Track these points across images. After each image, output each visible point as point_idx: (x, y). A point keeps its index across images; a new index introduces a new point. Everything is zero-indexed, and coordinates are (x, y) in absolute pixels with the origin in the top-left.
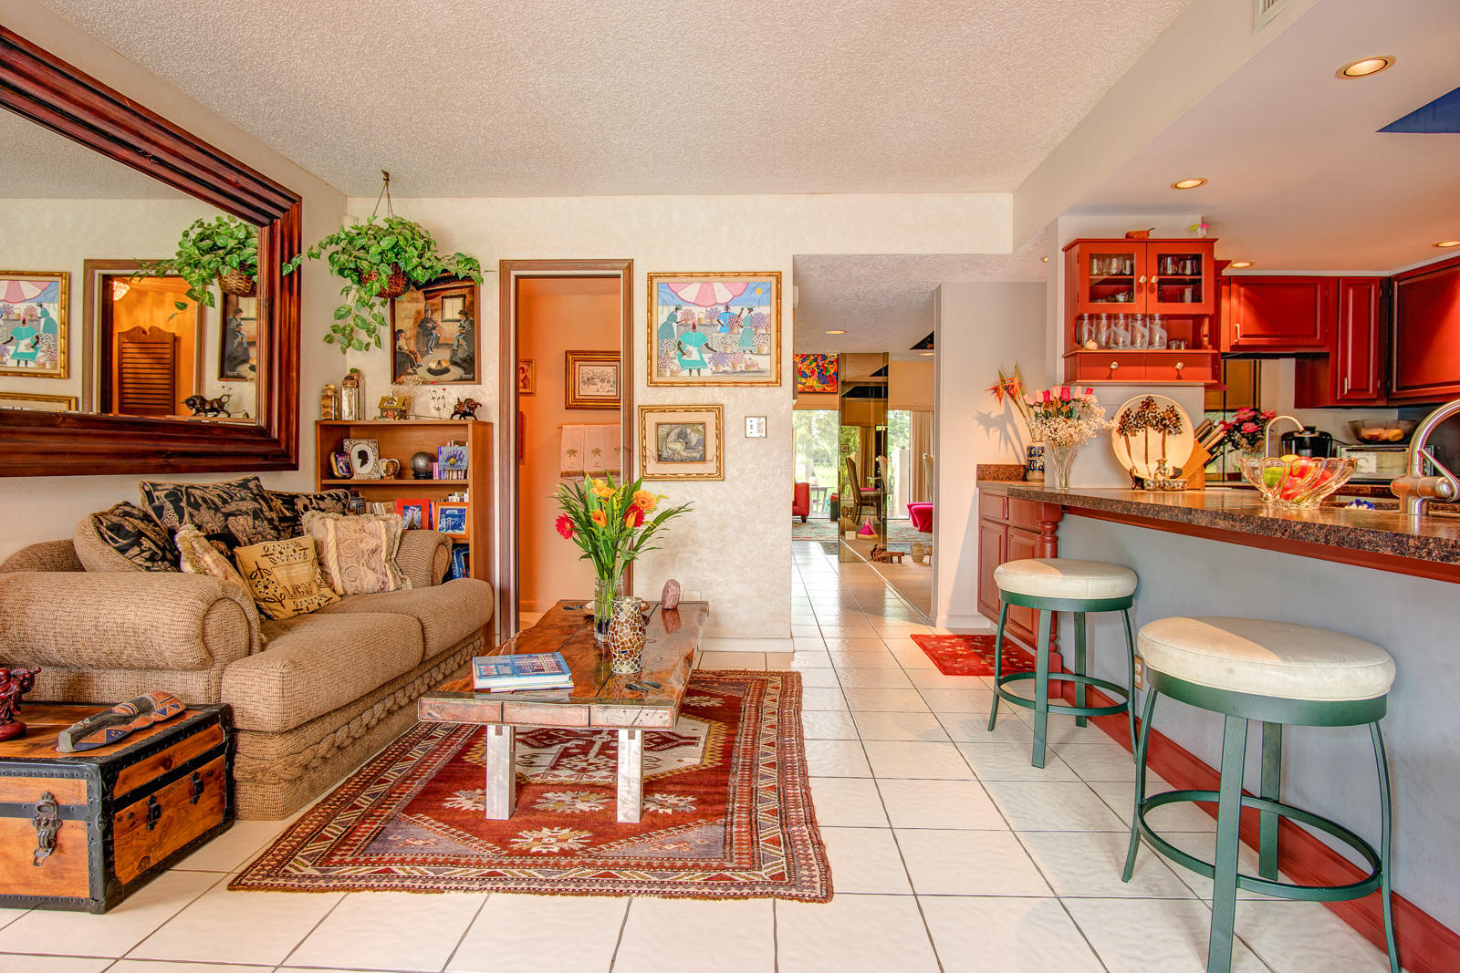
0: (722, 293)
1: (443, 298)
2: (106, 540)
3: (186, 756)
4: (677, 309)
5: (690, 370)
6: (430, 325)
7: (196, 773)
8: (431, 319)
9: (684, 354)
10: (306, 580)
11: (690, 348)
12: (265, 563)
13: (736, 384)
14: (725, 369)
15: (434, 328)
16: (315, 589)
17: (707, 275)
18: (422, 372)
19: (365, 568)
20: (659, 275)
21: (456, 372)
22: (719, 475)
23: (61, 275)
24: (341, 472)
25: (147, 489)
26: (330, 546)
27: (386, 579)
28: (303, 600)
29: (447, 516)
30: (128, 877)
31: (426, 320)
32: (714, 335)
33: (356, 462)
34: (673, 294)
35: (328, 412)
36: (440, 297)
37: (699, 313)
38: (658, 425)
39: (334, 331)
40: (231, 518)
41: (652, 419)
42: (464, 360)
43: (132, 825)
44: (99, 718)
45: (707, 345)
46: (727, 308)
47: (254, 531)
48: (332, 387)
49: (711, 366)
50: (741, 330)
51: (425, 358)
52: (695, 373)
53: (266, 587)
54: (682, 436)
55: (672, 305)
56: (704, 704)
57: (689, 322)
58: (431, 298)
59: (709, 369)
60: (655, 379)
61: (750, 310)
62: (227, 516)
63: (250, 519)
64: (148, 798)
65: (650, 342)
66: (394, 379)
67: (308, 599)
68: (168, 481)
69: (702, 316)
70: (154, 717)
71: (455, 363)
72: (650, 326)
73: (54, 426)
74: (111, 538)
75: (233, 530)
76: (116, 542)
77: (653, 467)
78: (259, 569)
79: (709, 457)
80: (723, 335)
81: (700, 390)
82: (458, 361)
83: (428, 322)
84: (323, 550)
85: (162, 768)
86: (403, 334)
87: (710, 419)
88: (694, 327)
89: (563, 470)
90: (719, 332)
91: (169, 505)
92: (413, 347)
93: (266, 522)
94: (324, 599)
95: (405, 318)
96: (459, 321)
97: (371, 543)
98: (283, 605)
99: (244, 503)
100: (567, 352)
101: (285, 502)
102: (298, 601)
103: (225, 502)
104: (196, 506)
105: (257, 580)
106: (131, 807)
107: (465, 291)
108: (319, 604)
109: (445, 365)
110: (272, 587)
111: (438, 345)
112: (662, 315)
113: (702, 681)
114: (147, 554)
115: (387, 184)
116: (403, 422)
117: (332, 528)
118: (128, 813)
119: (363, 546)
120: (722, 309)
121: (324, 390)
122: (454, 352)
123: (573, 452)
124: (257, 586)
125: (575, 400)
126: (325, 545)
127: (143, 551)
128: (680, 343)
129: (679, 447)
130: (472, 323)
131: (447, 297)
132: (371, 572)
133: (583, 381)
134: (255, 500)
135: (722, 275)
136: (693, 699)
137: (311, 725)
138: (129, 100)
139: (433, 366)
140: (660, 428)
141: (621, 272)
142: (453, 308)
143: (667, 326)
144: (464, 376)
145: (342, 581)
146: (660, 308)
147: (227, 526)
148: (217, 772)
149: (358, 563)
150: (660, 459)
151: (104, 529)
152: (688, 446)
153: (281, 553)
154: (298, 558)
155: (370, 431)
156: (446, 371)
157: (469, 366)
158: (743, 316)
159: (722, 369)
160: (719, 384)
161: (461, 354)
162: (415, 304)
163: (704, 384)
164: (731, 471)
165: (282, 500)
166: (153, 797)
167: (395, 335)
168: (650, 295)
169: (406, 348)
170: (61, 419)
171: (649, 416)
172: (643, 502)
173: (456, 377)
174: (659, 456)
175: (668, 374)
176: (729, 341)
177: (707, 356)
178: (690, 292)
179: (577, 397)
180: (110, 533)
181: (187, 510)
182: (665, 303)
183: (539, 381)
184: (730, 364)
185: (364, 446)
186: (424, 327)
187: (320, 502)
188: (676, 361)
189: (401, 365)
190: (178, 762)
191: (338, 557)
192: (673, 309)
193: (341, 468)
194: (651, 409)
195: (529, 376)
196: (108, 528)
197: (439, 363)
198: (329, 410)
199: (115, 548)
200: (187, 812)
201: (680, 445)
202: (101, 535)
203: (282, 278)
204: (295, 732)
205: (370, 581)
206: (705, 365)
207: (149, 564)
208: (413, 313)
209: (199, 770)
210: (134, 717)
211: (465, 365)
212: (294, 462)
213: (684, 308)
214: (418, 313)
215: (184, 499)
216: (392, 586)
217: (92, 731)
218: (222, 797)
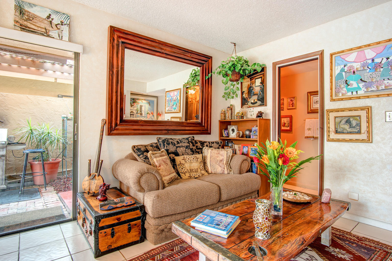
0: (370, 54)
1: (255, 79)
2: (135, 153)
3: (126, 218)
4: (345, 66)
5: (352, 92)
6: (252, 89)
7: (130, 224)
8: (252, 86)
9: (349, 85)
10: (196, 168)
11: (351, 82)
12: (183, 162)
13: (378, 96)
14: (372, 89)
15: (253, 89)
16: (199, 170)
17: (360, 48)
18: (249, 104)
19: (218, 166)
20: (335, 54)
21: (259, 103)
22: (369, 140)
23: (179, 89)
24: (225, 135)
25: (158, 139)
26: (208, 158)
27: (224, 170)
28: (193, 174)
29: (253, 151)
30: (104, 250)
31: (251, 87)
32: (365, 74)
33: (231, 132)
34: (343, 60)
35: (222, 118)
36: (254, 79)
37: (357, 66)
38: (336, 117)
39: (225, 94)
40: (178, 148)
41: (332, 115)
42: (262, 99)
43: (105, 235)
44: (109, 202)
45: (361, 80)
46: (373, 60)
47: (185, 152)
48: (223, 110)
49: (364, 89)
50: (382, 69)
51: (250, 99)
52: (354, 93)
53: (182, 169)
54: (348, 122)
55: (342, 65)
56: (340, 256)
57: (351, 71)
58: (252, 80)
59: (362, 90)
60: (334, 97)
61: (388, 59)
62: (177, 147)
63: (184, 148)
64: (111, 228)
65: (331, 82)
66: (242, 107)
67: (195, 174)
68: (164, 137)
69: (358, 67)
70: (124, 204)
71: (258, 100)
72: (331, 76)
73: (138, 123)
74: (137, 152)
75: (178, 151)
76: (138, 153)
77: (333, 136)
78: (180, 163)
79: (362, 131)
80: (370, 73)
81: (358, 101)
82: (260, 99)
83: (251, 88)
84: (206, 159)
85: (117, 221)
86: (244, 93)
87: (363, 114)
88: (354, 72)
89: (306, 136)
90: (368, 73)
91: (162, 144)
92: (247, 97)
93: (189, 150)
94: (201, 174)
95: (245, 87)
96: (260, 86)
97: (221, 158)
98: (185, 175)
99: (184, 144)
100: (308, 93)
101: (201, 144)
102: (191, 174)
103: (178, 143)
104: (168, 144)
105: (180, 166)
106: (105, 230)
107: (262, 76)
108: (199, 176)
109: (256, 101)
110: (184, 169)
111: (254, 95)
112: (337, 70)
113: (348, 241)
114: (144, 157)
115: (235, 47)
116: (242, 120)
117: (210, 152)
118: (104, 232)
119: (218, 159)
120: (370, 61)
121: (222, 111)
122: (258, 97)
123: (309, 129)
124: (180, 168)
125: (311, 110)
126: (207, 157)
127: (143, 156)
128: (346, 81)
129: (347, 127)
130: (264, 86)
131: (256, 79)
132: (220, 167)
133: (314, 103)
134: (189, 143)
135: (369, 45)
136: (335, 250)
137: (167, 217)
138: (158, 40)
139: (252, 101)
140: (337, 119)
141: (318, 56)
142: (258, 82)
143: (340, 74)
144: (261, 104)
145: (211, 169)
146: (336, 67)
147: (176, 150)
148: (138, 225)
149: (216, 164)
150: (337, 132)
151: (135, 150)
152: (351, 127)
153: (189, 159)
154: (194, 161)
155: (236, 123)
156: (256, 102)
157: (262, 100)
158: (383, 62)
159: (370, 89)
160: (368, 97)
161: (260, 97)
162: (247, 83)
163: (359, 98)
164: (376, 138)
165: (200, 143)
166: (113, 228)
167: (242, 93)
168: (331, 63)
169: (245, 97)
170: (140, 121)
171: (331, 114)
172: (290, 153)
173: (259, 104)
174: (336, 131)
175: (341, 95)
176: (374, 76)
177: (361, 85)
178: (352, 57)
179: (312, 108)
180: (136, 151)
181: (166, 145)
182: (339, 65)
183: (298, 103)
184: (375, 87)
185: (233, 127)
186: (250, 90)
187: (212, 144)
188: (345, 89)
189: (244, 102)
190: (123, 219)
191: (210, 161)
192: (343, 66)
193: (225, 134)
194: (332, 111)
195: (294, 102)
196: (136, 149)
197: (254, 100)
198: (222, 117)
199: (137, 155)
200: (126, 235)
201: (347, 126)
202: (134, 151)
203: (206, 80)
204: (159, 218)
205: (219, 170)
206: (360, 89)
207: (144, 160)
208: (247, 85)
209: (131, 223)
210: (119, 203)
211: (261, 100)
212: (209, 132)
213: (348, 65)
214: (249, 85)
215: (166, 142)
216: (226, 172)
217: (106, 205)
218: (140, 232)
